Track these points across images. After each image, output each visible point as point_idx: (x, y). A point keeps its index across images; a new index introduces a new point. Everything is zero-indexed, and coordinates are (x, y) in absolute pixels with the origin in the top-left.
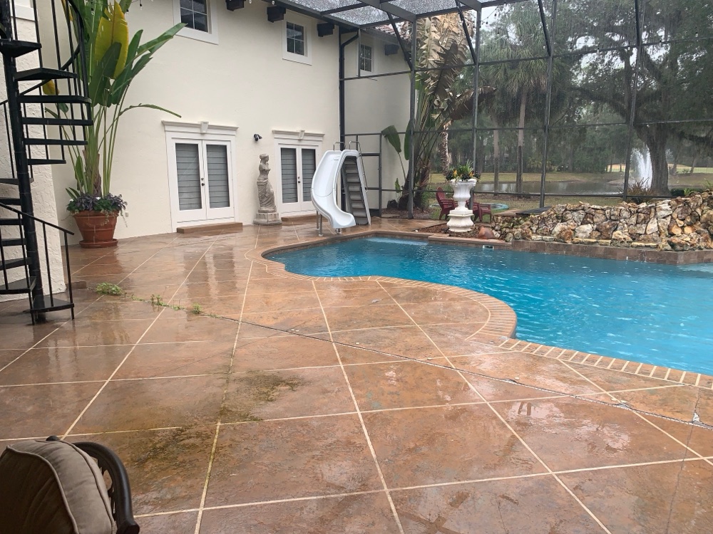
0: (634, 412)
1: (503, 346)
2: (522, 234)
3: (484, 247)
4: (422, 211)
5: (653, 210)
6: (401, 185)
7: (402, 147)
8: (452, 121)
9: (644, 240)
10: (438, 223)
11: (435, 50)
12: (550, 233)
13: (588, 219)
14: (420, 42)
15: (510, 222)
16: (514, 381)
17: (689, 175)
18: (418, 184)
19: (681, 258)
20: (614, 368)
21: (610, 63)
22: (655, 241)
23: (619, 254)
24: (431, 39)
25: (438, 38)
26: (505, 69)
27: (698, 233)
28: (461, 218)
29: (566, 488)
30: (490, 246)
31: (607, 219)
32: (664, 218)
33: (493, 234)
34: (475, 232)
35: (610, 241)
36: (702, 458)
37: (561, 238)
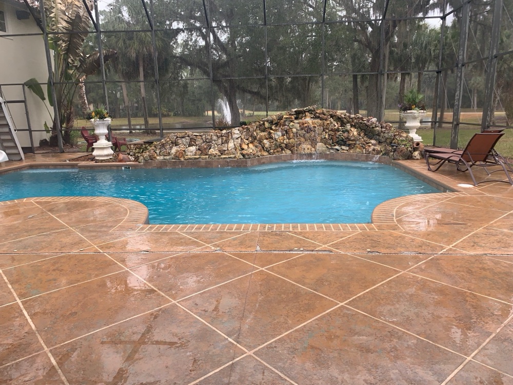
0: (225, 253)
1: (139, 230)
2: (150, 156)
3: (123, 168)
4: (72, 147)
5: (230, 134)
6: (49, 127)
7: (46, 96)
8: (86, 76)
9: (228, 154)
10: (86, 154)
11: (62, 19)
12: (169, 154)
13: (193, 143)
14: (49, 10)
15: (140, 149)
16: (147, 251)
17: (252, 116)
18: (64, 125)
19: (249, 163)
20: (212, 230)
21: (196, 41)
22: (234, 154)
23: (215, 164)
24: (58, 9)
25: (64, 8)
26: (124, 40)
27: (256, 147)
28: (103, 149)
29: (184, 308)
30: (127, 167)
31: (204, 142)
32: (237, 139)
33: (129, 158)
34: (116, 158)
35: (207, 156)
36: (261, 269)
37: (176, 157)
